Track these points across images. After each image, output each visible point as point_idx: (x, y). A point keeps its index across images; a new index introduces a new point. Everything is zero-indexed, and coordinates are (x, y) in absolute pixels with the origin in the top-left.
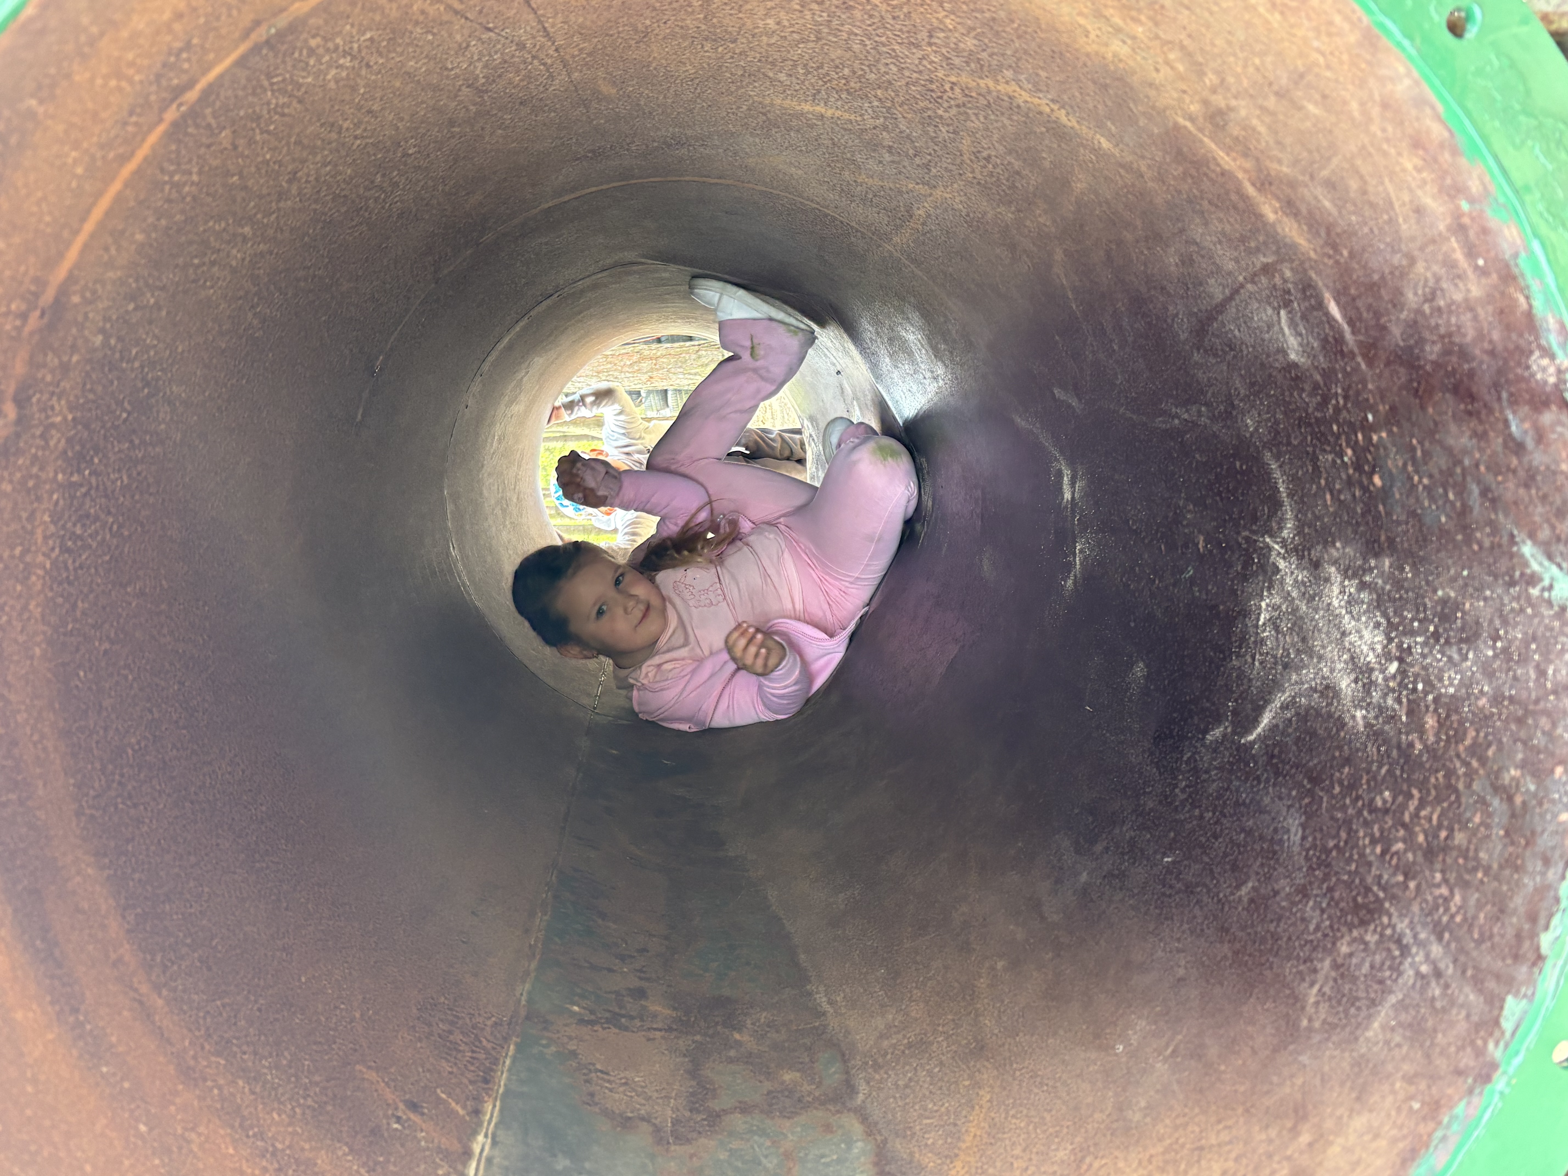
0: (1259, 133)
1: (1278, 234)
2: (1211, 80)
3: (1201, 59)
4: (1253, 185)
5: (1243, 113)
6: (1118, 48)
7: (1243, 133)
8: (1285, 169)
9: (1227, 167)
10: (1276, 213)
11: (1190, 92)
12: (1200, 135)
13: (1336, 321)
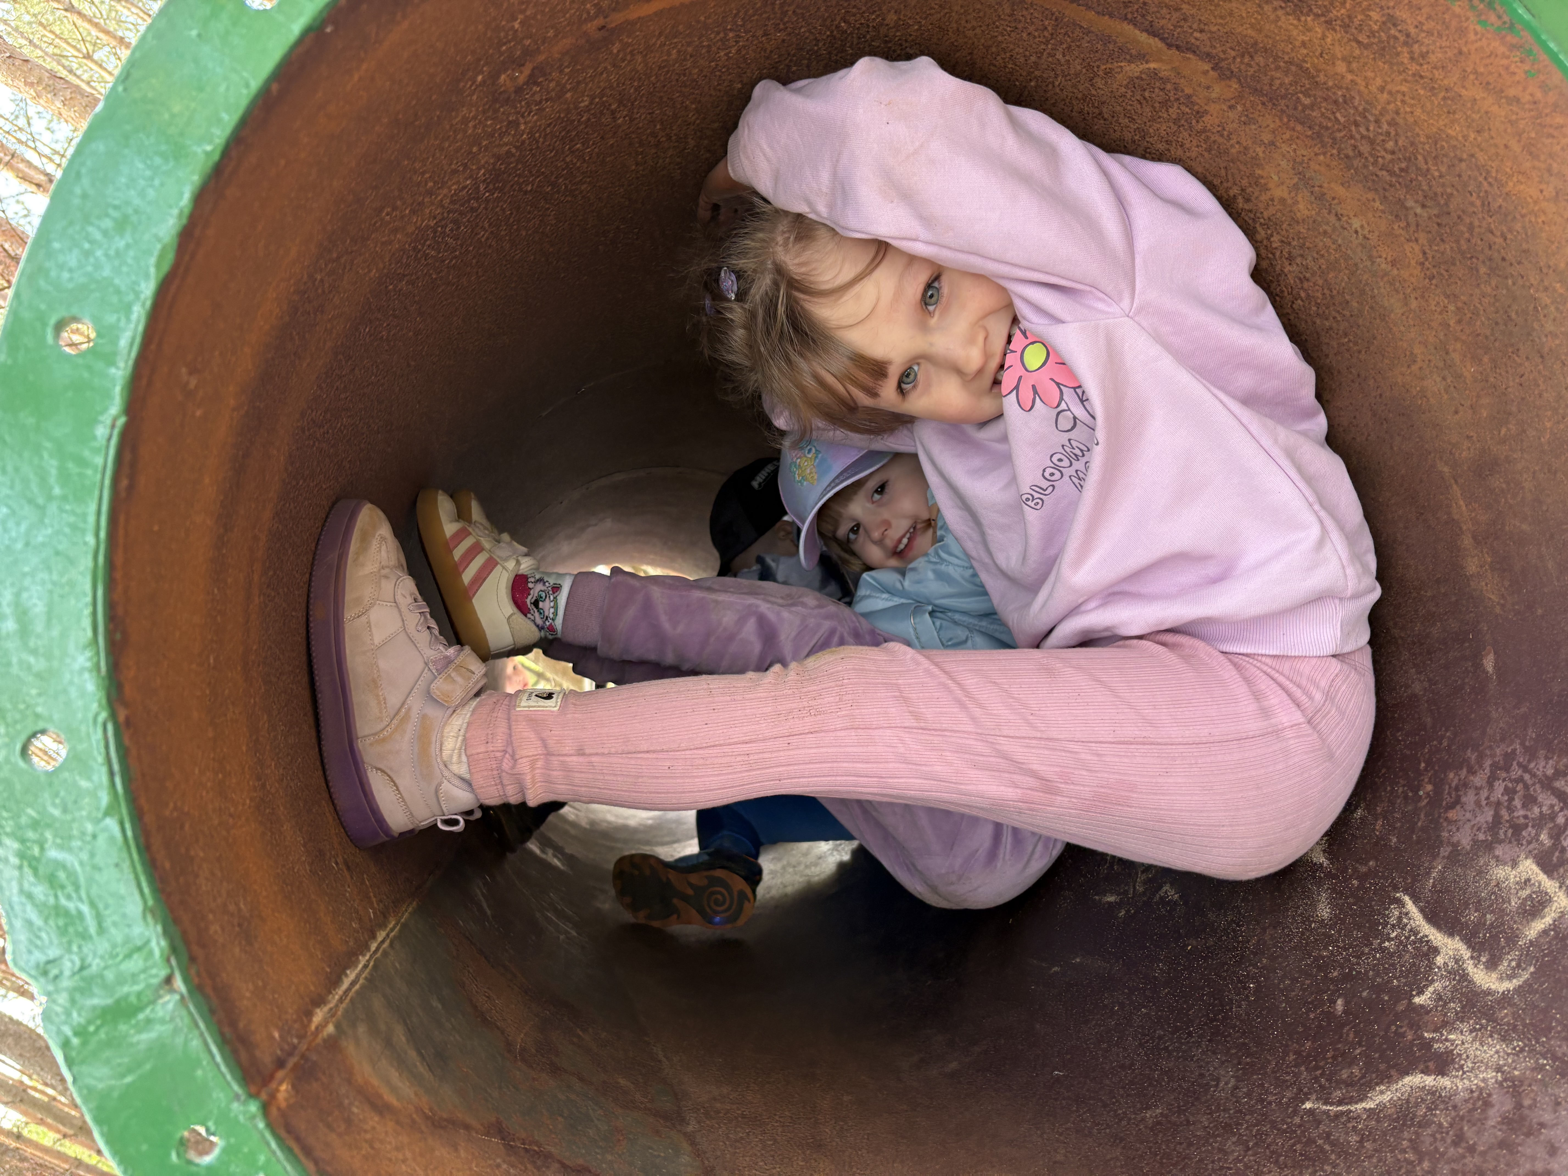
0: (1523, 488)
1: (1469, 586)
2: (1509, 429)
3: (1514, 409)
4: (1474, 538)
5: (1519, 466)
6: (1434, 384)
7: (1504, 486)
8: (1524, 527)
9: (1456, 517)
10: (1481, 567)
11: (1474, 438)
12: (1453, 481)
13: (1485, 672)
